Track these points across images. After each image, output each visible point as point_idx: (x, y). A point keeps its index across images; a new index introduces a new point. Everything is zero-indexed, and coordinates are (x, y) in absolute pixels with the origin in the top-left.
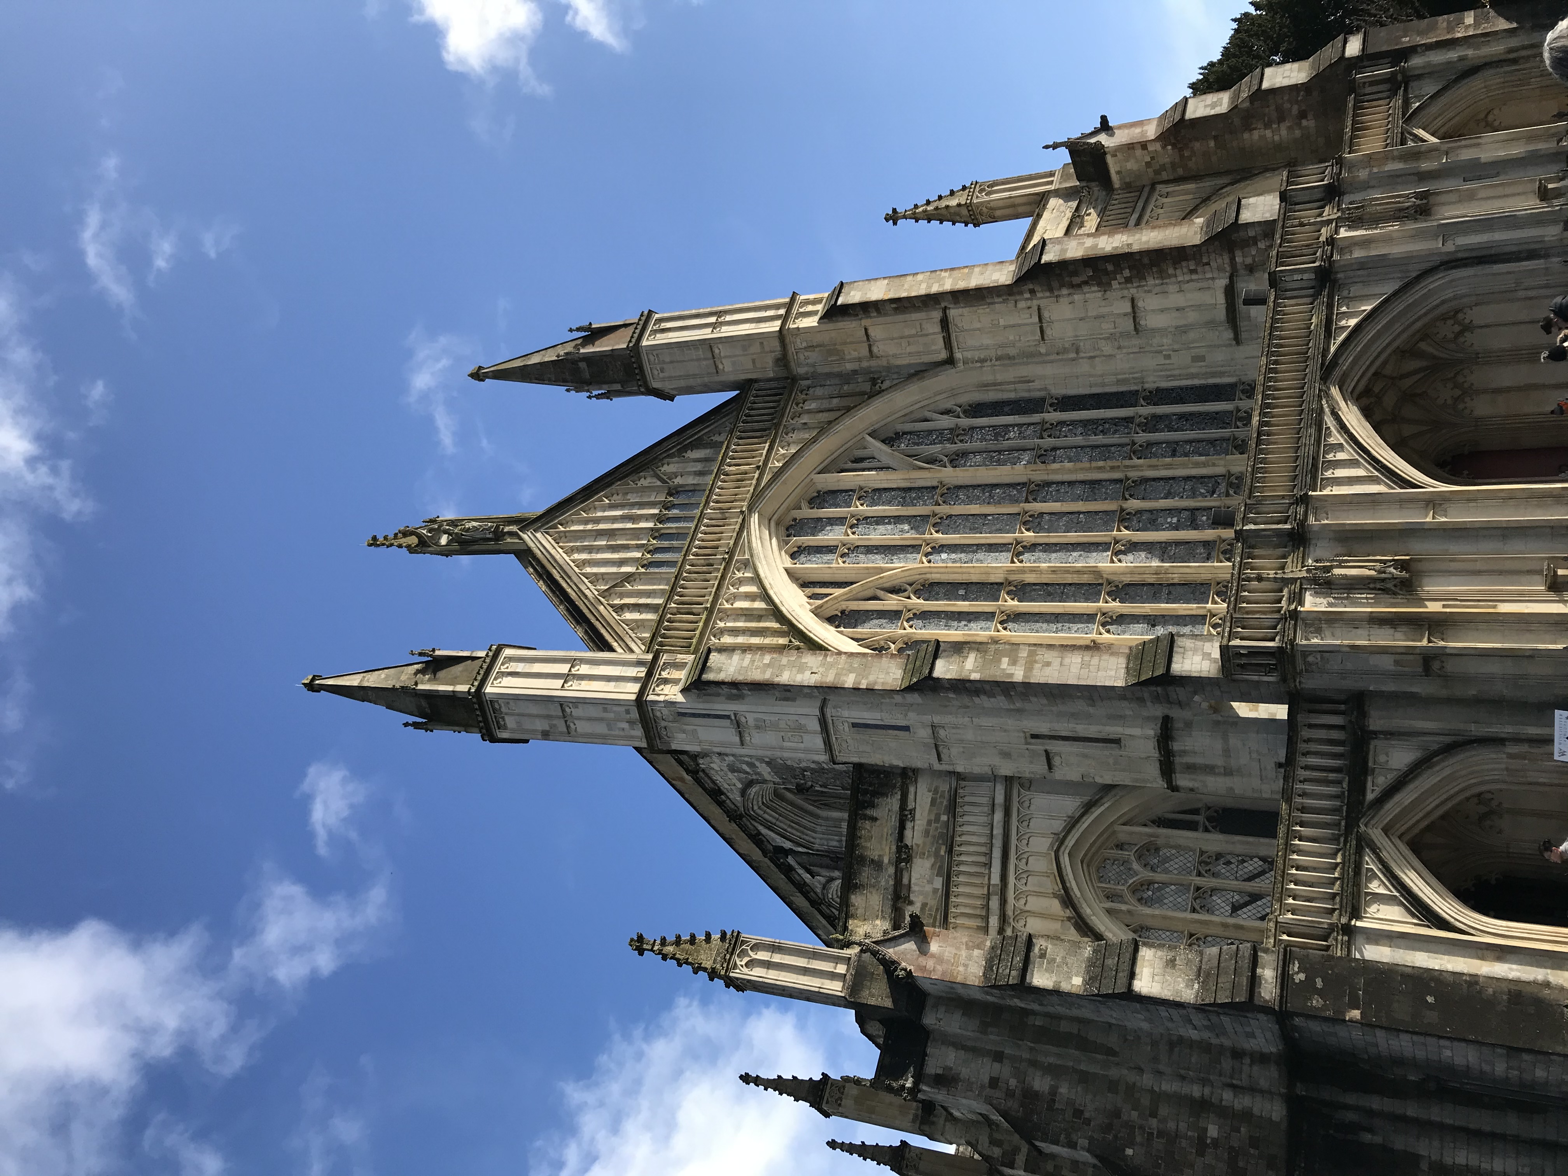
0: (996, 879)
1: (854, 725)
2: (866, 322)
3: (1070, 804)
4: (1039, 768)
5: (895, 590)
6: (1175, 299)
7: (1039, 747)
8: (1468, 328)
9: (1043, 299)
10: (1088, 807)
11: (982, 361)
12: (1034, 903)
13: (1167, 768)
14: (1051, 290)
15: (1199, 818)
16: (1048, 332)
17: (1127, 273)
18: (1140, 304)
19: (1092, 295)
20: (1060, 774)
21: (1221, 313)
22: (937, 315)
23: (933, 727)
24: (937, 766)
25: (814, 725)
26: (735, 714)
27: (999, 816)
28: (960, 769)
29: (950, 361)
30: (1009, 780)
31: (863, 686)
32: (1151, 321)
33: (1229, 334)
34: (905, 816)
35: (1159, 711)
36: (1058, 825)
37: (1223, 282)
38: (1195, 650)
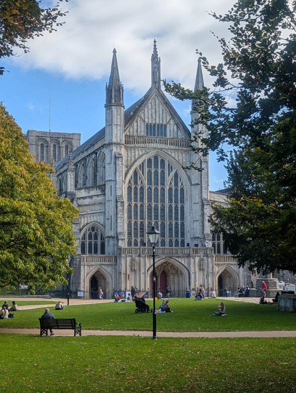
0: (89, 212)
1: (111, 186)
3: (102, 222)
4: (107, 217)
5: (142, 182)
6: (198, 228)
10: (102, 225)
11: (191, 191)
12: (86, 219)
14: (201, 206)
15: (103, 241)
16: (195, 204)
17: (202, 220)
18: (198, 222)
19: (200, 213)
20: (106, 220)
21: (195, 236)
22: (199, 183)
23: (112, 200)
24: (106, 200)
25: (111, 179)
26: (112, 163)
27: (99, 211)
28: (106, 204)
29: (191, 185)
30: (105, 212)
31: (117, 189)
32: (195, 223)
33: (192, 237)
34: (98, 196)
35: (116, 236)
36: (98, 221)
37: (200, 237)
38: (122, 242)
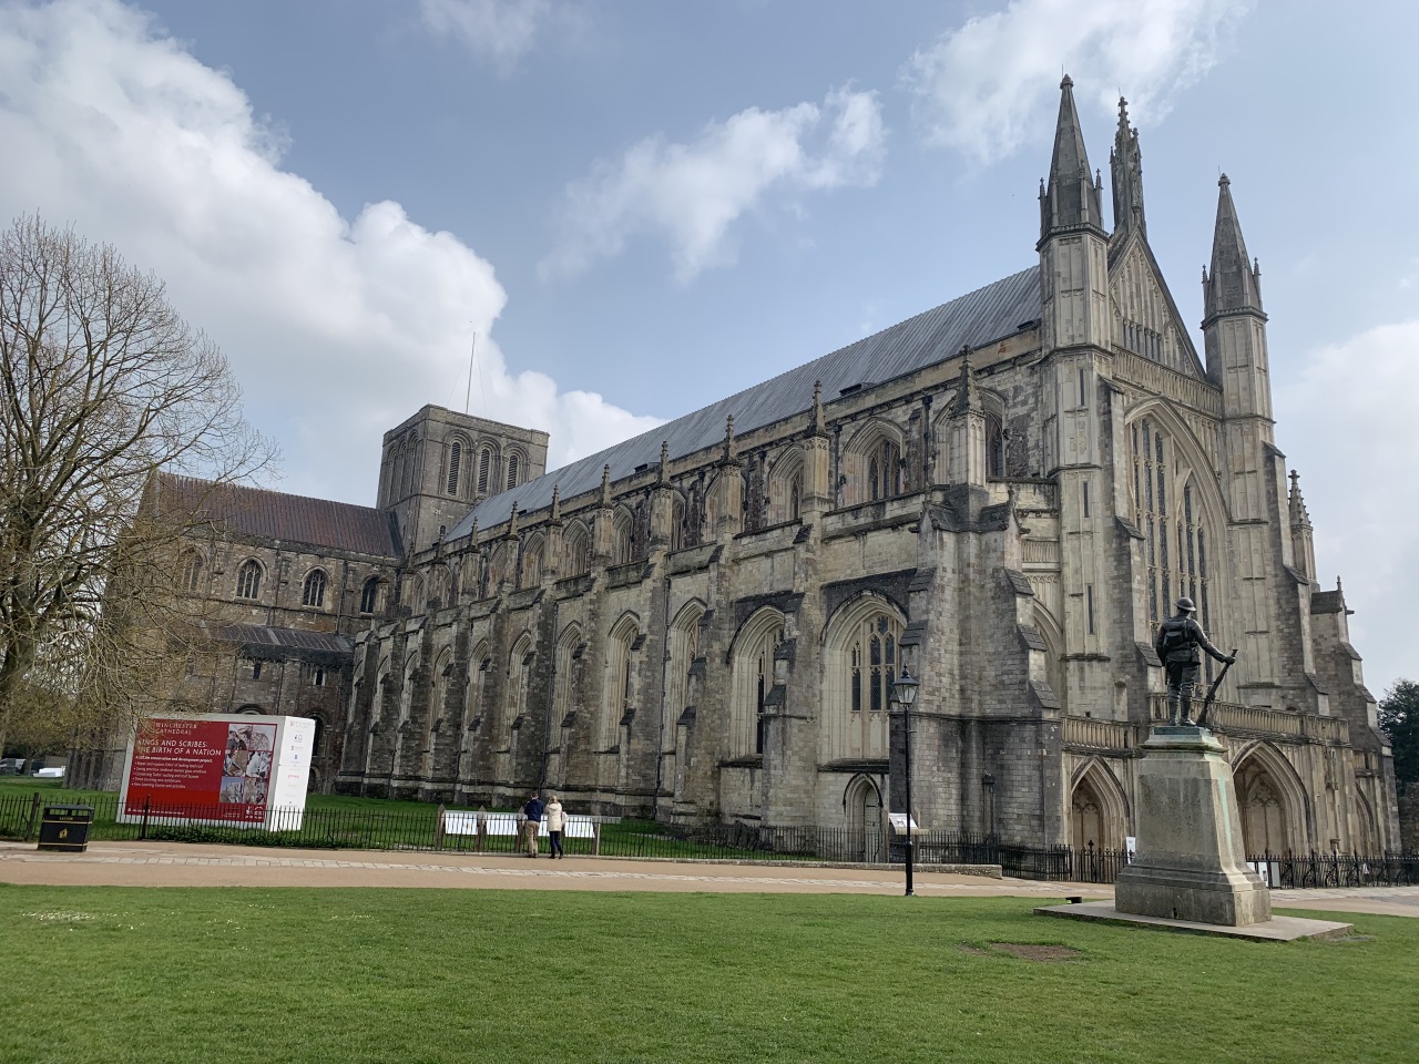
1: (1085, 484)
2: (1261, 472)
3: (1050, 605)
4: (1070, 590)
6: (1265, 656)
7: (1085, 590)
8: (1265, 804)
9: (1271, 581)
10: (1050, 614)
11: (1230, 542)
13: (1079, 657)
14: (1276, 586)
16: (1247, 582)
17: (1286, 630)
18: (1264, 636)
19: (1273, 610)
20: (1069, 600)
21: (1256, 680)
22: (1265, 516)
23: (1090, 533)
24: (1064, 532)
25: (1082, 460)
26: (1087, 410)
27: (1043, 566)
28: (1065, 544)
29: (1231, 523)
30: (1059, 572)
31: (1116, 494)
32: (1252, 641)
33: (1242, 683)
35: (1115, 655)
36: (1041, 599)
37: (1277, 683)
38: (1157, 678)
